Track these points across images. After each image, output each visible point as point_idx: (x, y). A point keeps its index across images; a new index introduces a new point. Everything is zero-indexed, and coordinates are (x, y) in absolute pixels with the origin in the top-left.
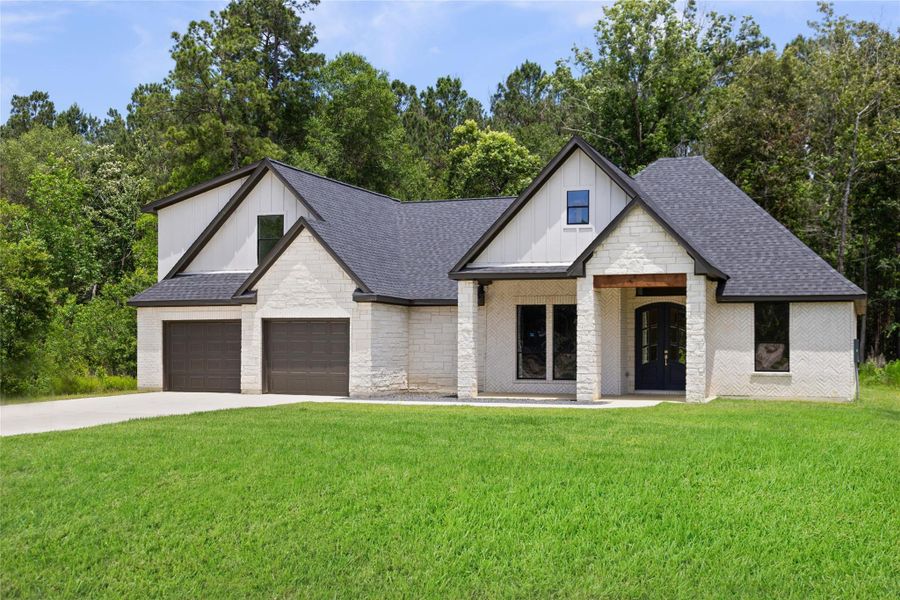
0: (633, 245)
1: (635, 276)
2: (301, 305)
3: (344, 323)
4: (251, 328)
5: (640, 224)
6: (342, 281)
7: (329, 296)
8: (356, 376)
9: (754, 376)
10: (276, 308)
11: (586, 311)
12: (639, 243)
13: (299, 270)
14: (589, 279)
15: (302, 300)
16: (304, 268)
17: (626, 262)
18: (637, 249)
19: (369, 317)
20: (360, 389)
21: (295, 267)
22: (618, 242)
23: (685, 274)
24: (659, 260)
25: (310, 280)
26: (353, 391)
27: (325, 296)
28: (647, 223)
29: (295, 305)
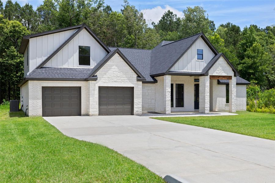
0: (220, 67)
1: (220, 76)
2: (115, 82)
3: (132, 89)
4: (94, 90)
5: (221, 61)
6: (131, 74)
7: (126, 79)
8: (136, 108)
9: (226, 105)
10: (105, 83)
11: (208, 86)
12: (221, 67)
13: (114, 68)
14: (209, 76)
15: (115, 80)
16: (116, 68)
17: (218, 72)
18: (221, 68)
19: (141, 87)
20: (138, 112)
21: (113, 67)
22: (216, 66)
23: (231, 76)
24: (226, 72)
25: (119, 72)
26: (135, 113)
27: (125, 79)
28: (223, 61)
29: (113, 82)
